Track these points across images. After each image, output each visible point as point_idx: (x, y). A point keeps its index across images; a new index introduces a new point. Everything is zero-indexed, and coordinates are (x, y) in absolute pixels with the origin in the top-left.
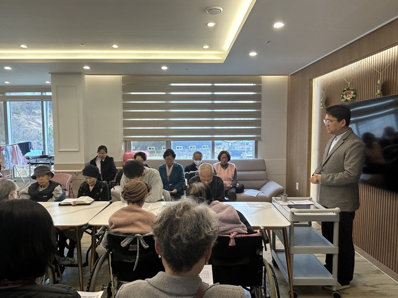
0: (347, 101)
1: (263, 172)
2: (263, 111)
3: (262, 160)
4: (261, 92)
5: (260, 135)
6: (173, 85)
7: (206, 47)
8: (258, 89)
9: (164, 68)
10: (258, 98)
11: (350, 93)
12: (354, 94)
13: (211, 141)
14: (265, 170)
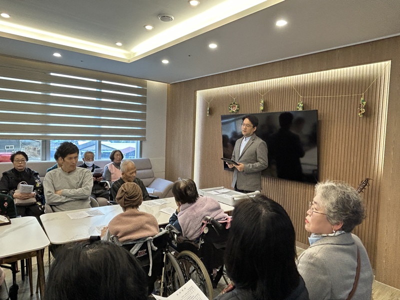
0: (233, 112)
1: (150, 170)
2: (148, 113)
3: (147, 159)
4: (146, 95)
5: (145, 135)
6: (52, 74)
7: (119, 44)
8: (143, 91)
9: (57, 55)
10: (143, 100)
11: (235, 107)
12: (238, 107)
13: (98, 141)
14: (151, 169)
